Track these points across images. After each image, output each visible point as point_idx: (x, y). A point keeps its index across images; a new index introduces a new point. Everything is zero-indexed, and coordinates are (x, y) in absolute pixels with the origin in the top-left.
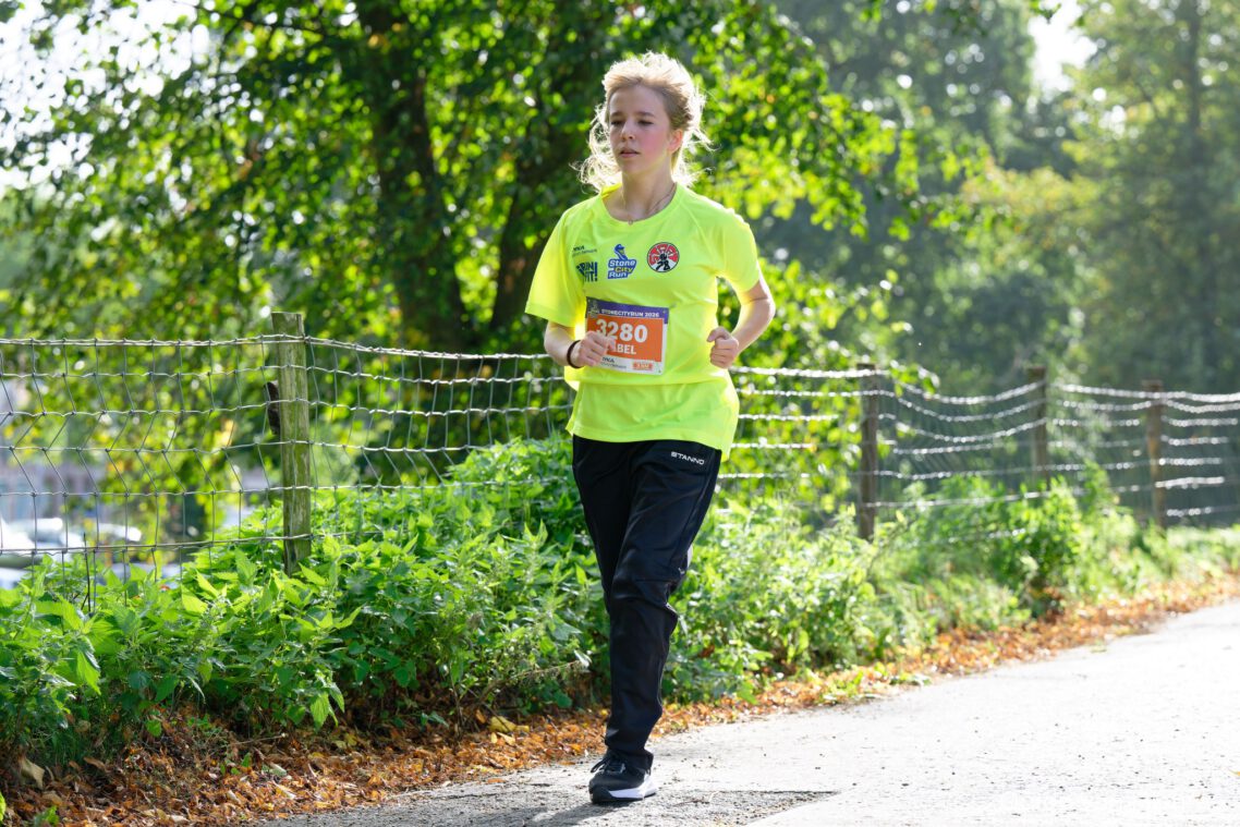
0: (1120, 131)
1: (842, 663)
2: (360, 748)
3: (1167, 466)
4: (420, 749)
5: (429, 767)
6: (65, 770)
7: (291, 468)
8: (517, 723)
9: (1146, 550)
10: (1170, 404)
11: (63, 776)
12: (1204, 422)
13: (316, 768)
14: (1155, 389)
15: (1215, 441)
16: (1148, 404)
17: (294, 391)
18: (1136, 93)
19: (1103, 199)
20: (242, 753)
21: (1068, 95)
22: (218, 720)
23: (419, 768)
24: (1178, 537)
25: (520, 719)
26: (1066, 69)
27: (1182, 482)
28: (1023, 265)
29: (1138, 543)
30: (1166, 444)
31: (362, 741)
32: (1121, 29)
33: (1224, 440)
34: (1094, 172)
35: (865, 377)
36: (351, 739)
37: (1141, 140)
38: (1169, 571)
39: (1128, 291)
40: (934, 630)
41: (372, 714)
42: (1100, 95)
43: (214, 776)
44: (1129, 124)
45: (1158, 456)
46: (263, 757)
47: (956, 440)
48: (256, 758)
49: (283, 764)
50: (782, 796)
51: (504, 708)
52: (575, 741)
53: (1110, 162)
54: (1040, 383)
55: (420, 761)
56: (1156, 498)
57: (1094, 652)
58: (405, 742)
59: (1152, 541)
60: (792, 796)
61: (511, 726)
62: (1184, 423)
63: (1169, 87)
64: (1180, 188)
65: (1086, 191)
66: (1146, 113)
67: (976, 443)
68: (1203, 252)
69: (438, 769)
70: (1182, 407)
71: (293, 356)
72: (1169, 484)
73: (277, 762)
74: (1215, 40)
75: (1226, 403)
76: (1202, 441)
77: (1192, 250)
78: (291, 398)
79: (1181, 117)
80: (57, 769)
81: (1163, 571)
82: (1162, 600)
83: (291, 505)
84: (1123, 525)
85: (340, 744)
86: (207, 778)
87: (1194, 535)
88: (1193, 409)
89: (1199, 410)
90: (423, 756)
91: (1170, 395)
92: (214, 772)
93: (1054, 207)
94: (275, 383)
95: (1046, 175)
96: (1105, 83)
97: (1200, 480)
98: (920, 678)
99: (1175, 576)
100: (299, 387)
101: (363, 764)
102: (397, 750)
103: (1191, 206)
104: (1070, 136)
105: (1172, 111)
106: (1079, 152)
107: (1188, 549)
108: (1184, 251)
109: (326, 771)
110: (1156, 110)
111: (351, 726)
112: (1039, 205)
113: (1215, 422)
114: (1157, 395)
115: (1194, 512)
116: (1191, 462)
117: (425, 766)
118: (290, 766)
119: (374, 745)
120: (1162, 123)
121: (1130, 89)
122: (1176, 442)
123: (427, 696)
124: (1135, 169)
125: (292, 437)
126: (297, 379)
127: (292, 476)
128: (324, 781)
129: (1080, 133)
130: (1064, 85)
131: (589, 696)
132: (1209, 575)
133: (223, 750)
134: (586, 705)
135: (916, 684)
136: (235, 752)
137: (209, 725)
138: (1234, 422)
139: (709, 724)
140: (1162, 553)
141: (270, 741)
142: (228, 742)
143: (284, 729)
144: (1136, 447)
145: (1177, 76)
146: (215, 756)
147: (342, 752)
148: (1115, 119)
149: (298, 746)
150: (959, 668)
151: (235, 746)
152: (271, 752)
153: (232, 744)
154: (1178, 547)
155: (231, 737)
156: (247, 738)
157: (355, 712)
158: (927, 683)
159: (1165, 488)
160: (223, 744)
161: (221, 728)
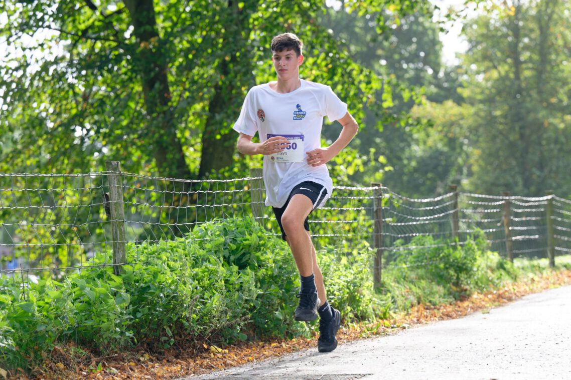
0: (484, 83)
1: (369, 320)
2: (152, 361)
3: (513, 230)
4: (179, 361)
5: (183, 368)
6: (17, 372)
7: (116, 232)
8: (223, 349)
9: (504, 269)
10: (513, 202)
11: (16, 374)
12: (529, 210)
13: (132, 370)
14: (507, 195)
15: (534, 219)
16: (503, 202)
17: (117, 197)
18: (490, 64)
19: (477, 114)
20: (97, 363)
21: (459, 67)
22: (86, 349)
23: (179, 368)
24: (517, 263)
25: (223, 347)
26: (457, 55)
27: (519, 238)
28: (440, 146)
29: (501, 266)
30: (512, 220)
31: (152, 357)
32: (483, 35)
33: (538, 218)
34: (472, 102)
35: (376, 190)
36: (147, 356)
37: (493, 87)
38: (515, 278)
39: (490, 157)
40: (409, 305)
41: (155, 345)
42: (474, 67)
43: (85, 373)
44: (487, 80)
45: (509, 226)
46: (107, 365)
47: (417, 218)
48: (104, 365)
49: (117, 368)
50: (348, 376)
51: (216, 342)
52: (250, 356)
53: (479, 97)
54: (455, 192)
55: (179, 366)
56: (508, 245)
57: (484, 313)
58: (171, 358)
59: (508, 266)
60: (352, 376)
61: (220, 350)
62: (520, 211)
63: (505, 62)
64: (511, 108)
65: (468, 110)
66: (495, 74)
67: (427, 220)
68: (522, 136)
69: (187, 369)
70: (518, 203)
71: (116, 181)
72: (514, 238)
73: (113, 367)
74: (526, 40)
75: (539, 201)
76: (528, 219)
77: (517, 136)
78: (115, 200)
79: (512, 76)
80: (13, 371)
81: (512, 278)
82: (512, 290)
83: (117, 250)
84: (494, 258)
85: (142, 359)
86: (81, 374)
87: (526, 262)
88: (524, 204)
89: (527, 204)
90: (180, 363)
91: (513, 198)
93: (453, 119)
94: (108, 193)
95: (449, 103)
96: (476, 61)
97: (527, 237)
98: (406, 326)
99: (518, 280)
100: (119, 195)
101: (153, 367)
102: (168, 361)
103: (517, 117)
104: (461, 85)
105: (507, 72)
106: (465, 93)
107: (523, 268)
108: (513, 137)
109: (136, 371)
110: (499, 73)
111: (146, 351)
112: (447, 117)
113: (534, 210)
114: (507, 198)
115: (526, 251)
116: (523, 228)
117: (181, 367)
118: (119, 369)
119: (158, 359)
120: (502, 79)
121: (487, 64)
122: (517, 219)
123: (181, 337)
124: (489, 101)
125: (116, 218)
126: (118, 191)
127: (117, 236)
128: (136, 375)
129: (465, 84)
130: (457, 62)
131: (254, 337)
132: (533, 280)
133: (89, 362)
134: (253, 340)
135: (404, 328)
136: (94, 363)
137: (81, 351)
138: (542, 210)
139: (310, 347)
140: (511, 270)
141: (110, 358)
142: (90, 359)
143: (116, 353)
144: (498, 222)
145: (508, 56)
146: (85, 365)
147: (143, 363)
148: (480, 78)
149: (123, 360)
150: (422, 320)
151: (94, 360)
152: (110, 362)
153: (92, 359)
154: (518, 268)
155: (92, 356)
156: (99, 356)
157: (148, 344)
158: (408, 327)
159: (512, 240)
160: (88, 359)
161: (87, 352)
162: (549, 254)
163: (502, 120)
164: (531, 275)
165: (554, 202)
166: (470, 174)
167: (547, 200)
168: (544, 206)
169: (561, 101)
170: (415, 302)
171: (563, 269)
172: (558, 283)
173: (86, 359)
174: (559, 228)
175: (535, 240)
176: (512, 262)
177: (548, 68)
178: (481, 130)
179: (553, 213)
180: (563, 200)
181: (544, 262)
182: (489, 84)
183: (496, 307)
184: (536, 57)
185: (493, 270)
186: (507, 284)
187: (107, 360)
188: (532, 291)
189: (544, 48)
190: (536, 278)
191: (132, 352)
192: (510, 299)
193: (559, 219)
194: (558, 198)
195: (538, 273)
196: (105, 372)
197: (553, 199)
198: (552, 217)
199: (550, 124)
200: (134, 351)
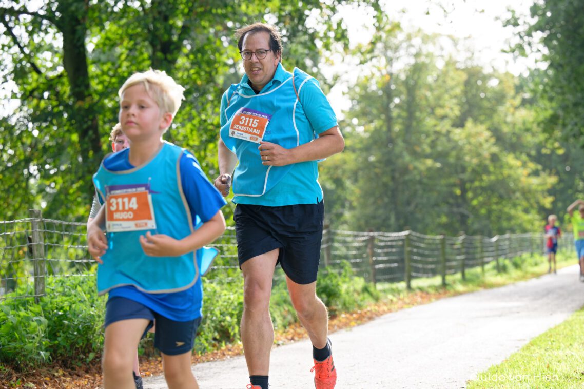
0: (362, 134)
2: (64, 375)
3: (375, 260)
4: (88, 376)
5: (90, 382)
7: (37, 269)
9: (368, 292)
10: (377, 237)
12: (389, 243)
13: (46, 384)
14: (371, 231)
15: (394, 250)
16: (368, 237)
17: (38, 240)
18: (368, 120)
19: (356, 160)
20: (17, 378)
21: (343, 121)
22: (8, 366)
23: (86, 383)
24: (379, 286)
26: (343, 111)
27: (381, 266)
29: (366, 290)
30: (375, 252)
31: (65, 373)
32: (363, 96)
33: (397, 250)
34: (353, 150)
36: (61, 372)
37: (370, 138)
38: (377, 299)
39: (366, 194)
40: (288, 324)
41: (69, 362)
42: (355, 121)
43: (6, 388)
44: (365, 131)
45: (372, 257)
46: (25, 380)
48: (23, 381)
49: (34, 383)
52: (147, 371)
53: (359, 146)
54: (328, 230)
55: (87, 380)
56: (371, 272)
57: (347, 331)
58: (81, 372)
59: (372, 289)
62: (382, 244)
63: (379, 117)
64: (383, 155)
65: (350, 157)
66: (372, 126)
68: (393, 178)
69: (93, 383)
70: (382, 238)
71: (37, 226)
72: (377, 267)
73: (31, 382)
75: (398, 236)
76: (389, 250)
77: (389, 178)
78: (37, 242)
79: (385, 129)
81: (374, 299)
82: (373, 311)
83: (38, 283)
84: (359, 282)
85: (56, 374)
87: (387, 286)
88: (385, 239)
89: (387, 239)
90: (88, 378)
91: (376, 234)
92: (6, 386)
93: (338, 163)
94: (31, 236)
96: (357, 116)
97: (388, 265)
98: (280, 342)
99: (379, 301)
100: (40, 238)
101: (65, 381)
102: (78, 376)
103: (388, 161)
105: (381, 127)
107: (384, 291)
108: (386, 179)
109: (50, 385)
110: (375, 126)
111: (61, 367)
113: (394, 243)
114: (371, 234)
115: (387, 277)
116: (385, 258)
117: (88, 382)
118: (36, 383)
119: (70, 374)
120: (376, 131)
121: (366, 118)
122: (379, 251)
124: (367, 149)
125: (37, 257)
126: (39, 235)
127: (37, 272)
128: (49, 388)
129: (348, 136)
130: (342, 117)
131: (154, 353)
132: (391, 301)
133: (11, 377)
134: (153, 356)
135: (278, 345)
136: (15, 379)
137: (4, 368)
138: (400, 243)
139: (199, 363)
140: (374, 293)
141: (29, 374)
142: (12, 374)
143: (34, 369)
144: (365, 253)
145: (382, 113)
146: (7, 380)
147: (57, 377)
148: (360, 130)
149: (40, 375)
150: (296, 338)
151: (15, 376)
152: (29, 378)
153: (13, 375)
154: (381, 291)
155: (13, 372)
156: (19, 373)
157: (63, 361)
158: (283, 344)
159: (375, 269)
160: (10, 375)
161: (9, 369)
162: (406, 278)
163: (378, 165)
164: (390, 297)
165: (411, 237)
166: (352, 208)
167: (405, 235)
168: (403, 240)
169: (424, 150)
170: (292, 320)
171: (418, 292)
172: (412, 304)
173: (8, 375)
174: (415, 257)
175: (394, 268)
176: (375, 286)
177: (414, 124)
178: (360, 173)
179: (410, 245)
180: (418, 234)
181: (402, 285)
182: (367, 135)
183: (359, 325)
184: (404, 114)
185: (359, 294)
186: (369, 305)
187: (26, 376)
188: (390, 311)
189: (411, 107)
190: (395, 299)
191: (48, 368)
192: (370, 318)
193: (415, 250)
194: (414, 233)
195: (396, 294)
196: (23, 387)
197: (409, 234)
198: (409, 249)
199: (415, 168)
200: (51, 367)
